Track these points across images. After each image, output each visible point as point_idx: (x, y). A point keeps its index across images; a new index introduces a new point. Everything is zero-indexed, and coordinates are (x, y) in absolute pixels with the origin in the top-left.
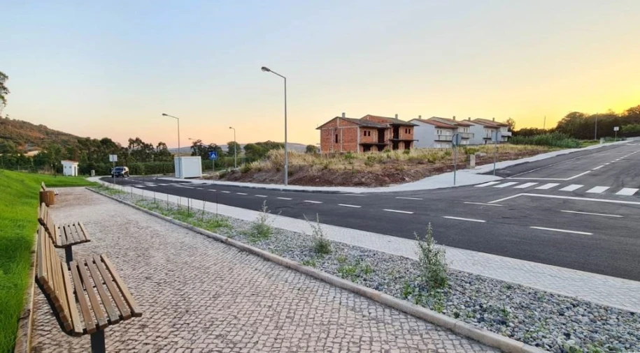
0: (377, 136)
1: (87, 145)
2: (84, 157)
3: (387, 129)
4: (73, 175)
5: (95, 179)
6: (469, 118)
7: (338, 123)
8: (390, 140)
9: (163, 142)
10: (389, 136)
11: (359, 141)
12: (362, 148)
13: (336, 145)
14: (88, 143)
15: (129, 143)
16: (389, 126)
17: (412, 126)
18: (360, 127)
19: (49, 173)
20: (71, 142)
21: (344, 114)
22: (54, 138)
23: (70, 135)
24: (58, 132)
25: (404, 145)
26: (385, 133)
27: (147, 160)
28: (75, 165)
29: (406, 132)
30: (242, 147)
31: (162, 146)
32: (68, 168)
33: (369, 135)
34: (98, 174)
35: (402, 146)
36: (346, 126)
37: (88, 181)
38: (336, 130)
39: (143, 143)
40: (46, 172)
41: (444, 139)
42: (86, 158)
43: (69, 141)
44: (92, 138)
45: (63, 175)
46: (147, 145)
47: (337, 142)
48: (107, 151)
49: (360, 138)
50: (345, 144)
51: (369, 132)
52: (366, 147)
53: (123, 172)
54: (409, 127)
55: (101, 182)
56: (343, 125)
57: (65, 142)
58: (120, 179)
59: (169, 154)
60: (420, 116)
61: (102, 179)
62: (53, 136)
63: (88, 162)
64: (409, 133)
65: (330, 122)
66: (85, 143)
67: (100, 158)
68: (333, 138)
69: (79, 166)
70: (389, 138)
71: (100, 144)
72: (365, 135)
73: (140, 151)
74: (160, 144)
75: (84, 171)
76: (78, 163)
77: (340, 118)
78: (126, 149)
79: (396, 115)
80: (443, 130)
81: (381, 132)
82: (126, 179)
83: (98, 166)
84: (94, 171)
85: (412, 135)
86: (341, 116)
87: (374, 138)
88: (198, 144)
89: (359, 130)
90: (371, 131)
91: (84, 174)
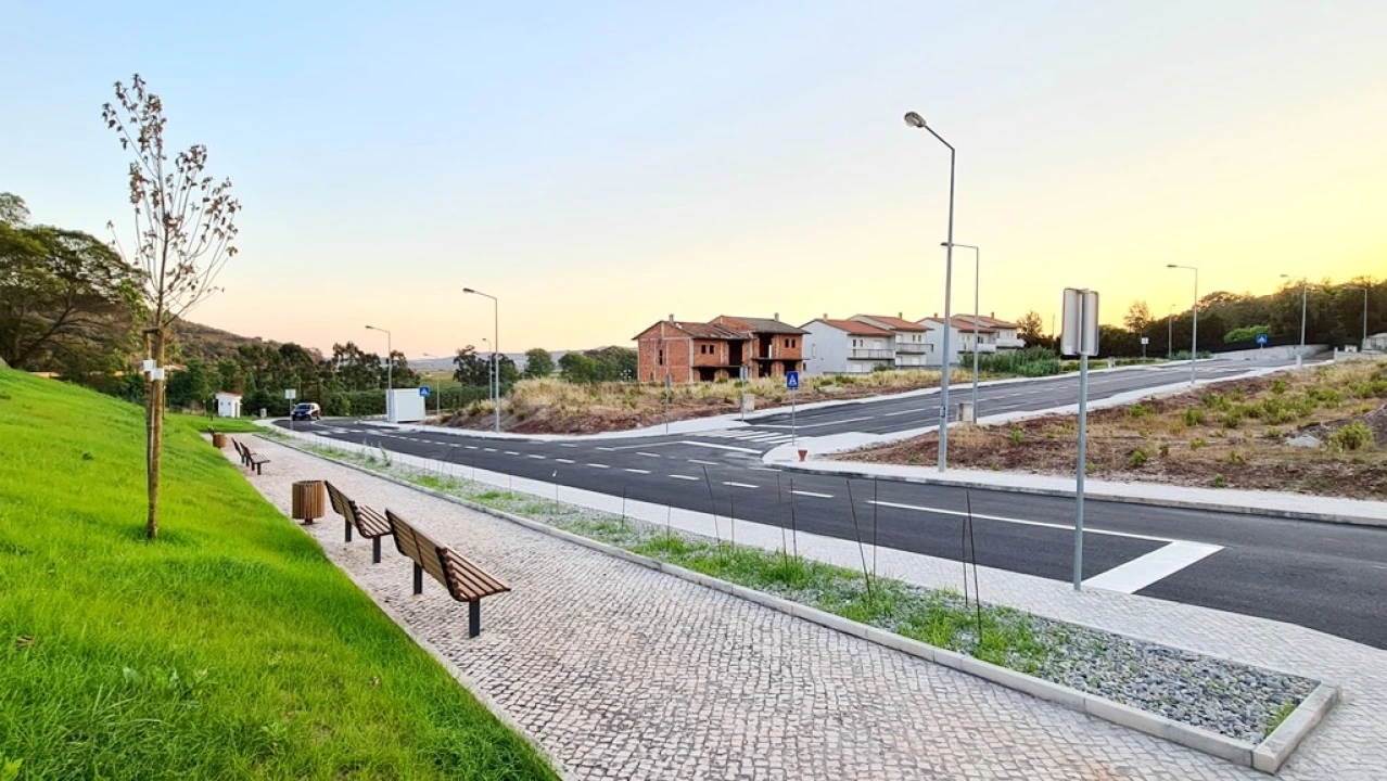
0: (727, 352)
1: (255, 358)
2: (248, 380)
3: (748, 341)
4: (233, 416)
5: (266, 422)
6: (936, 315)
7: (663, 332)
8: (754, 360)
9: (399, 351)
10: (750, 352)
11: (691, 364)
12: (698, 374)
13: (660, 367)
14: (258, 354)
15: (333, 352)
16: (752, 336)
17: (800, 335)
18: (694, 339)
19: (198, 412)
20: (224, 347)
21: (671, 316)
22: (192, 340)
23: (222, 333)
24: (199, 326)
25: (782, 366)
26: (744, 347)
27: (368, 385)
28: (236, 400)
29: (787, 345)
30: (555, 360)
31: (396, 358)
32: (225, 404)
33: (712, 351)
34: (271, 413)
35: (778, 369)
36: (674, 336)
37: (255, 426)
38: (660, 342)
39: (361, 353)
40: (193, 412)
41: (867, 356)
42: (253, 381)
43: (219, 345)
44: (265, 339)
45: (218, 417)
46: (368, 356)
47: (661, 363)
48: (291, 368)
49: (693, 357)
50: (673, 367)
51: (712, 348)
52: (706, 373)
53: (310, 412)
54: (793, 336)
55: (272, 427)
56: (670, 336)
57: (213, 350)
58: (304, 423)
59: (410, 372)
60: (825, 315)
61: (274, 423)
62: (190, 335)
63: (256, 390)
64: (794, 346)
65: (652, 328)
66: (251, 351)
67: (279, 383)
68: (655, 357)
69: (242, 401)
70: (751, 356)
71: (280, 356)
72: (704, 351)
73: (356, 369)
74: (393, 355)
75: (250, 409)
76: (240, 398)
77: (666, 323)
78: (329, 364)
79: (776, 315)
80: (866, 340)
81: (736, 347)
82: (313, 422)
83: (274, 398)
84: (264, 410)
85: (800, 349)
86: (667, 319)
87: (722, 356)
88: (468, 353)
89: (691, 344)
90: (716, 345)
91: (250, 414)
